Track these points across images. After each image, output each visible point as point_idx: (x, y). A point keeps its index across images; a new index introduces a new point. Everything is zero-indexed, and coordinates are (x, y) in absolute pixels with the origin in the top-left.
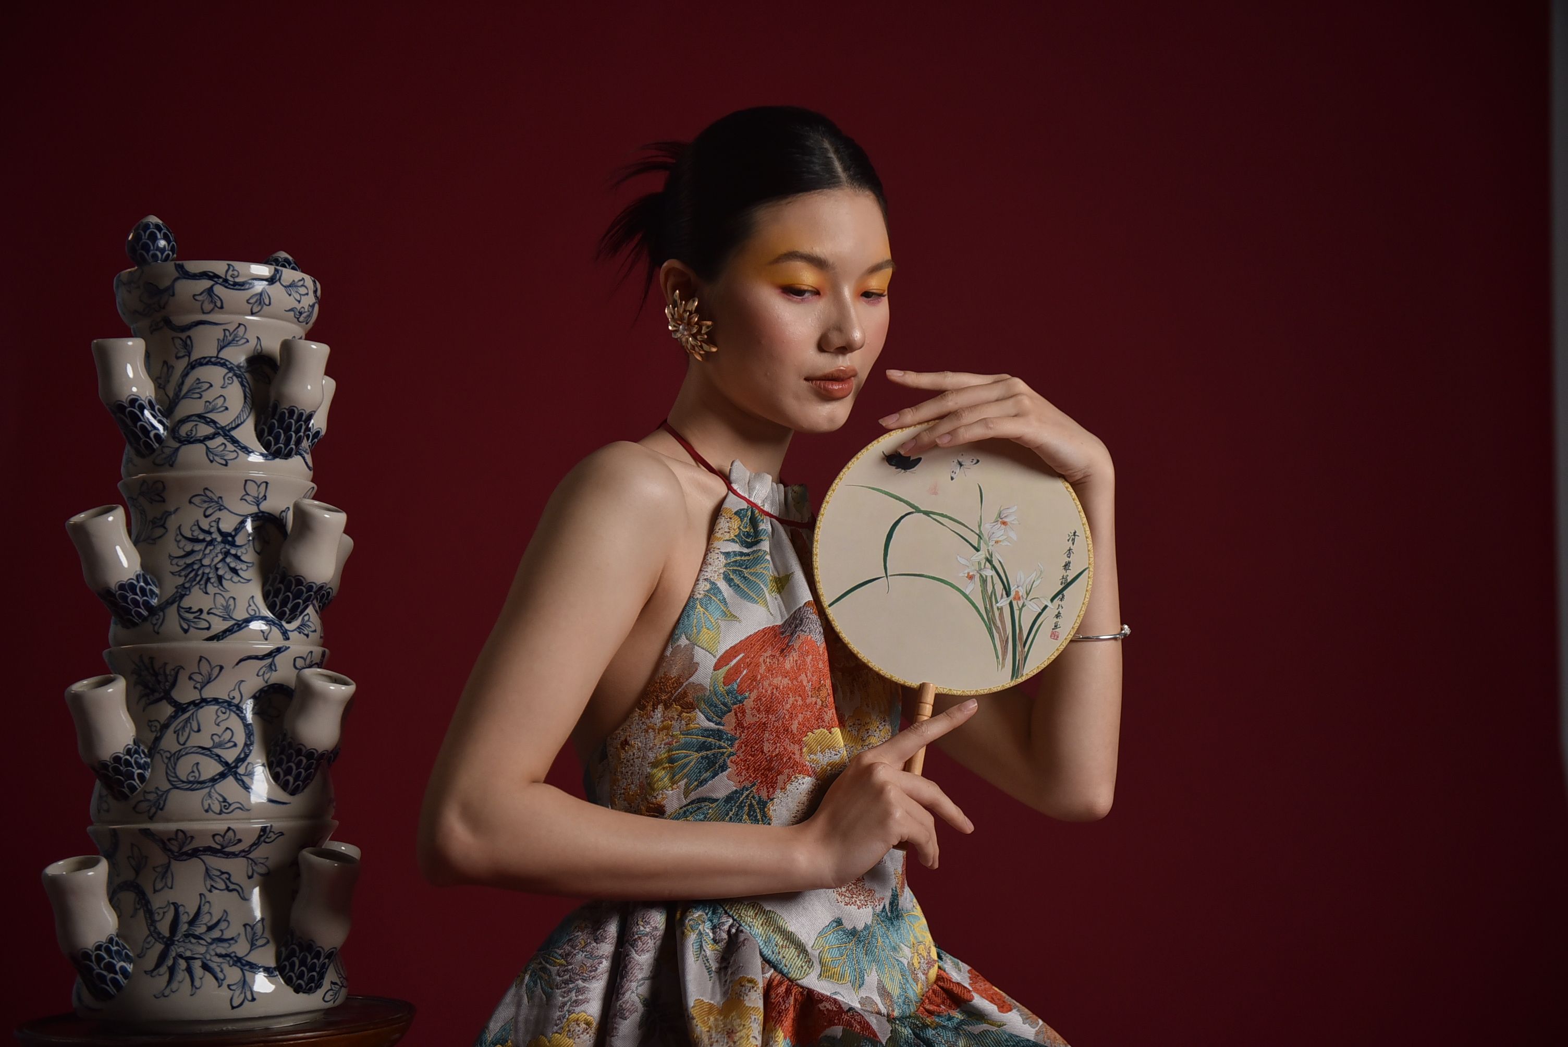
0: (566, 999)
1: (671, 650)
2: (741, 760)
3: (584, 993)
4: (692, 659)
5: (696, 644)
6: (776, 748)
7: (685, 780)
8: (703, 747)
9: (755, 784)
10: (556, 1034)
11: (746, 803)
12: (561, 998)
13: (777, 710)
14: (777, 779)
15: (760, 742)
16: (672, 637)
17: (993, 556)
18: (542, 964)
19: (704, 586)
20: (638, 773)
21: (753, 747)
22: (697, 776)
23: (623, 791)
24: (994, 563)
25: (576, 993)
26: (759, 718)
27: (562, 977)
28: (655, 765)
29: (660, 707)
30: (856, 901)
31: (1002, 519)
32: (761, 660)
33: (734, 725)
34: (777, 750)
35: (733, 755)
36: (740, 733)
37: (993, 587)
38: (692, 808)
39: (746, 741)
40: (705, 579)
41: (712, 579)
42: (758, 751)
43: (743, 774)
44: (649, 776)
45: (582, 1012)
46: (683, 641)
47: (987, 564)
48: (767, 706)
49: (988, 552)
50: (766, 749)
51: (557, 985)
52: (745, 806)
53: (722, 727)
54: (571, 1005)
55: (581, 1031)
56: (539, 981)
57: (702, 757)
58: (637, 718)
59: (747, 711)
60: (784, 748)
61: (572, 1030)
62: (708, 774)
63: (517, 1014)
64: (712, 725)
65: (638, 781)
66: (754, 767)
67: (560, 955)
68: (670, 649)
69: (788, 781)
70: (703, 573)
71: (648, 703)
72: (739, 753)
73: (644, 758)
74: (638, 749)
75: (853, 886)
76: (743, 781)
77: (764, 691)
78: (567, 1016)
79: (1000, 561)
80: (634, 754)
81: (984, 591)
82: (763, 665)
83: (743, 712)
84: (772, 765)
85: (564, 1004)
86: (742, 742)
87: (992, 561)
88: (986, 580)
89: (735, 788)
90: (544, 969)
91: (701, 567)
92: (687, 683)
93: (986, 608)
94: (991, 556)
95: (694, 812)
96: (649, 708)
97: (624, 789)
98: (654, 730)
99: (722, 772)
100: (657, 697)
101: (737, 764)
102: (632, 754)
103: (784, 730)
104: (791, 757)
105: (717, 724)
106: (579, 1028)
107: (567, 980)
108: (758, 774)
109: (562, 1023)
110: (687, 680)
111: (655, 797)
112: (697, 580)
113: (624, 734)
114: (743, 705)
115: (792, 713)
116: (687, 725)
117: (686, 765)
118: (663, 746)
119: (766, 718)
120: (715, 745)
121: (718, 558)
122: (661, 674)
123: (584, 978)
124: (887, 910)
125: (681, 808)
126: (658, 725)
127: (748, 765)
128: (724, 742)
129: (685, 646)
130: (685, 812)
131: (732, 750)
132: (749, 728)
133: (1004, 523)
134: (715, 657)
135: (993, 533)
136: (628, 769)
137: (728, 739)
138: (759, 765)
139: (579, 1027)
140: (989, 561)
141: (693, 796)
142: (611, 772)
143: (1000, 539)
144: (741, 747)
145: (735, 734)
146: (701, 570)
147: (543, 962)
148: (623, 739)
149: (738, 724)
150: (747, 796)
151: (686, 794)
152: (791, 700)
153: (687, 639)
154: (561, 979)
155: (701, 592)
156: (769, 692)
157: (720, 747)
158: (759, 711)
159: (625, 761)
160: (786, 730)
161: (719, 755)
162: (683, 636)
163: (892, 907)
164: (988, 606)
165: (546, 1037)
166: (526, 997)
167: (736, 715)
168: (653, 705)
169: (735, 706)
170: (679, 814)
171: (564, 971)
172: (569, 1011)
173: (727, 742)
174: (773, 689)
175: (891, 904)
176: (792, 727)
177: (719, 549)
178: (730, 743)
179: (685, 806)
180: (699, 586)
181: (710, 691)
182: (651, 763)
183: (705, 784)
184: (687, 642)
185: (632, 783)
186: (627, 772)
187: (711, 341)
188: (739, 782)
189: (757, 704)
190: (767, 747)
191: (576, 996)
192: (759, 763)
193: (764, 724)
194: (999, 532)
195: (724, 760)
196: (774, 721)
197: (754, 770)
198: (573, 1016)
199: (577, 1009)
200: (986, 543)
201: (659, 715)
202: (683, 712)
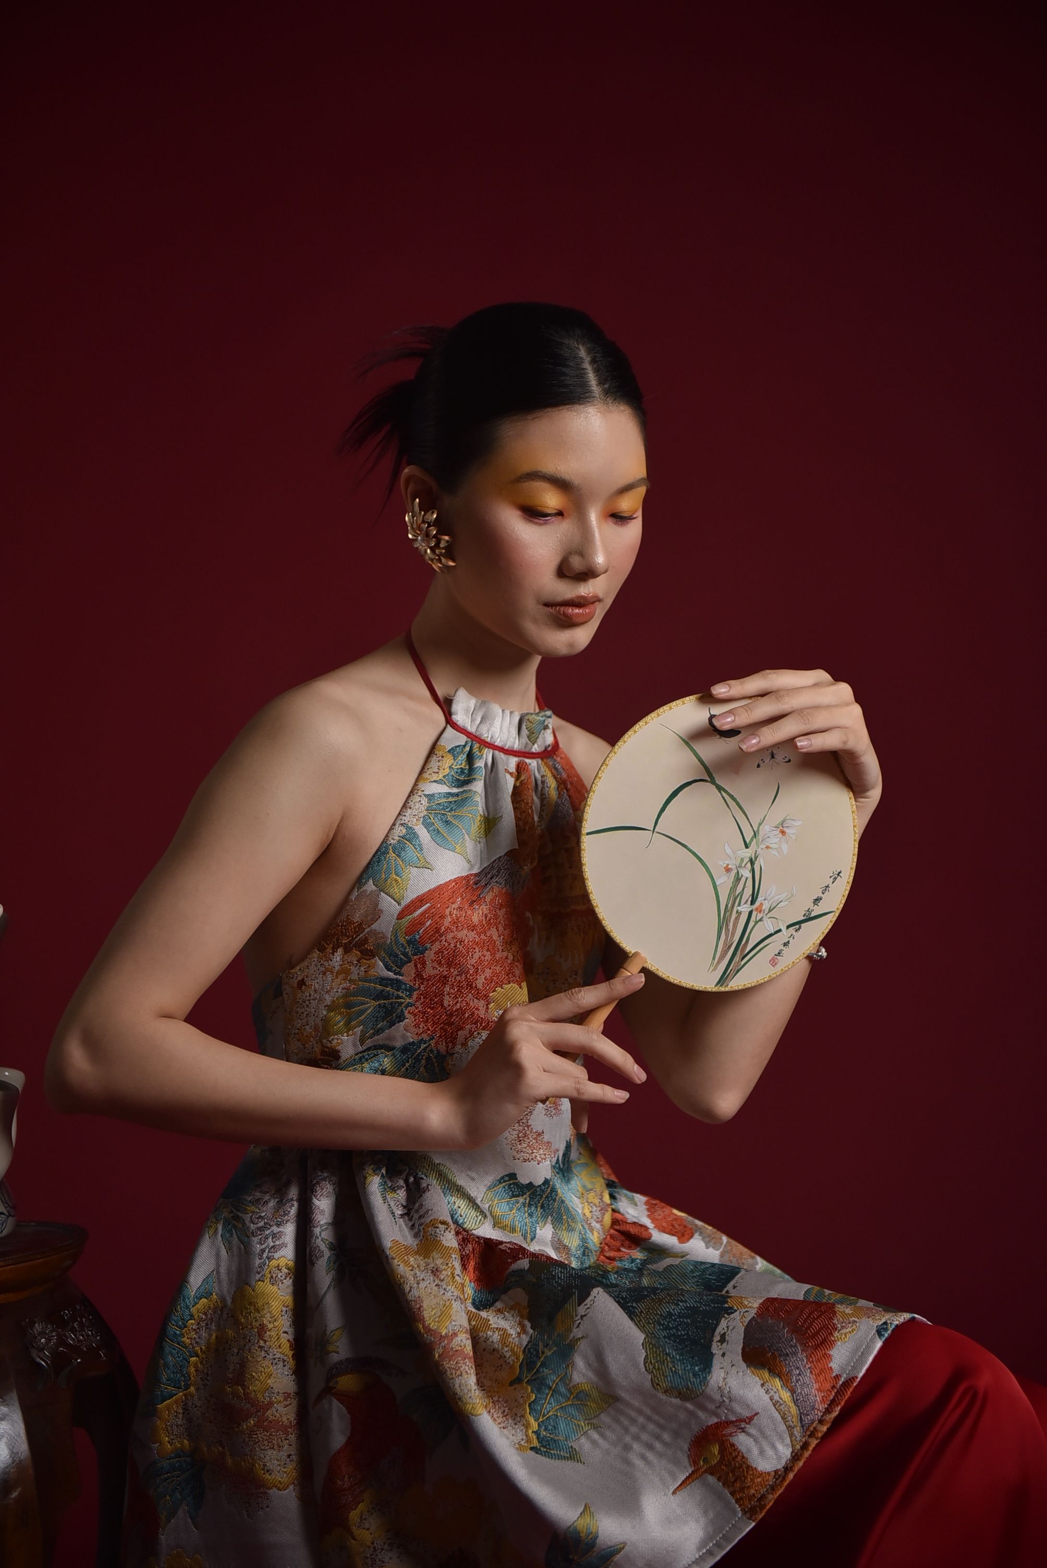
0: (264, 1246)
1: (357, 894)
2: (419, 1011)
3: (281, 1237)
4: (377, 905)
5: (382, 891)
6: (457, 1002)
7: (362, 1027)
8: (380, 996)
9: (433, 1038)
10: (259, 1283)
11: (424, 1055)
12: (258, 1246)
13: (459, 964)
14: (457, 1035)
15: (439, 995)
16: (360, 881)
17: (758, 859)
18: (233, 1212)
19: (400, 831)
20: (314, 1015)
21: (433, 999)
22: (373, 1024)
23: (297, 1031)
24: (755, 866)
25: (273, 1238)
26: (439, 970)
27: (257, 1224)
28: (330, 1008)
29: (340, 951)
30: (536, 1156)
31: (783, 827)
32: (447, 911)
33: (414, 976)
34: (458, 1004)
35: (411, 1006)
36: (419, 985)
37: (743, 890)
38: (369, 1055)
39: (426, 993)
40: (402, 824)
41: (409, 824)
42: (437, 1004)
43: (421, 1026)
44: (325, 1020)
45: (281, 1257)
46: (370, 886)
47: (749, 864)
48: (449, 959)
49: (756, 853)
50: (446, 1003)
51: (252, 1233)
52: (422, 1058)
53: (401, 977)
54: (269, 1252)
55: (283, 1277)
56: (234, 1231)
57: (379, 1005)
58: (316, 960)
59: (427, 963)
60: (467, 1003)
61: (274, 1276)
62: (385, 1023)
63: (218, 1265)
64: (391, 975)
65: (313, 1023)
66: (433, 1020)
67: (250, 1201)
68: (355, 893)
69: (469, 1037)
70: (401, 817)
71: (328, 945)
72: (418, 1004)
73: (320, 1000)
74: (315, 990)
75: (534, 1141)
76: (421, 1034)
77: (446, 944)
78: (267, 1262)
79: (761, 867)
80: (310, 995)
81: (734, 888)
82: (449, 917)
83: (424, 964)
84: (452, 1020)
85: (263, 1251)
86: (421, 994)
87: (754, 863)
88: (741, 879)
89: (412, 1040)
90: (237, 1218)
91: (401, 810)
92: (368, 929)
93: (727, 906)
94: (756, 858)
95: (370, 1059)
96: (329, 950)
97: (298, 1029)
98: (332, 972)
99: (398, 1023)
100: (337, 940)
101: (415, 1015)
102: (308, 995)
103: (467, 985)
104: (473, 1012)
105: (395, 974)
106: (281, 1274)
107: (262, 1227)
108: (437, 1027)
109: (263, 1270)
110: (369, 926)
111: (330, 1041)
112: (394, 824)
113: (301, 974)
114: (424, 956)
115: (477, 968)
116: (365, 972)
117: (362, 1012)
118: (340, 990)
119: (447, 971)
120: (393, 995)
121: (420, 801)
122: (343, 917)
123: (279, 1223)
124: (560, 1162)
125: (357, 1054)
126: (337, 968)
127: (427, 1017)
128: (403, 992)
129: (372, 891)
130: (361, 1059)
131: (410, 1001)
132: (429, 980)
133: (783, 832)
134: (399, 904)
135: (769, 837)
136: (303, 1010)
137: (406, 990)
138: (438, 1019)
139: (281, 1272)
140: (752, 862)
141: (369, 1043)
142: (286, 1011)
143: (772, 846)
144: (420, 999)
145: (414, 984)
146: (399, 814)
147: (234, 1211)
148: (300, 978)
149: (417, 975)
150: (425, 1049)
151: (362, 1042)
152: (476, 956)
153: (374, 885)
154: (256, 1226)
155: (395, 838)
156: (452, 945)
157: (398, 997)
158: (440, 963)
159: (301, 1001)
160: (470, 986)
161: (397, 1005)
162: (371, 881)
163: (565, 1159)
164: (730, 905)
165: (250, 1286)
166: (223, 1247)
167: (416, 966)
168: (333, 948)
169: (415, 957)
170: (354, 1060)
171: (258, 1218)
172: (268, 1258)
173: (405, 992)
174: (457, 942)
175: (564, 1155)
176: (477, 982)
177: (423, 791)
178: (408, 993)
179: (361, 1053)
180: (395, 831)
181: (391, 940)
182: (327, 1006)
183: (382, 1033)
184: (374, 888)
185: (308, 1025)
186: (303, 1013)
187: (450, 554)
188: (417, 1034)
189: (439, 957)
190: (447, 1001)
191: (273, 1242)
192: (438, 1017)
193: (445, 977)
194: (774, 839)
195: (402, 1011)
196: (457, 975)
197: (433, 1023)
198: (274, 1263)
199: (276, 1255)
200: (757, 844)
201: (338, 959)
202: (363, 958)
